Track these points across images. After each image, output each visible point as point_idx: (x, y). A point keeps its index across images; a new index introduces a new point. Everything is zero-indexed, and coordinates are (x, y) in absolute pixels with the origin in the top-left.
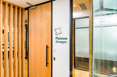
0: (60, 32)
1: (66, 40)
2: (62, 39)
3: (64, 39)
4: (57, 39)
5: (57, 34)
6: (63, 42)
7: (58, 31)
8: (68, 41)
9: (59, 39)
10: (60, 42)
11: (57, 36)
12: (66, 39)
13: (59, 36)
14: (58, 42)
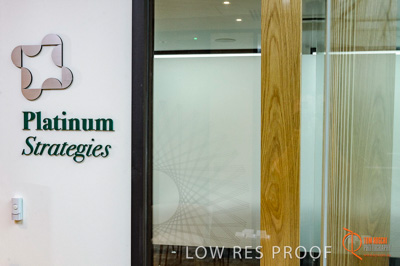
0: (57, 74)
1: (101, 138)
2: (74, 125)
3: (88, 125)
4: (33, 124)
5: (37, 85)
6: (80, 153)
7: (43, 68)
8: (121, 140)
9: (48, 127)
10: (58, 150)
11: (33, 107)
12: (106, 125)
13: (50, 105)
14: (41, 147)
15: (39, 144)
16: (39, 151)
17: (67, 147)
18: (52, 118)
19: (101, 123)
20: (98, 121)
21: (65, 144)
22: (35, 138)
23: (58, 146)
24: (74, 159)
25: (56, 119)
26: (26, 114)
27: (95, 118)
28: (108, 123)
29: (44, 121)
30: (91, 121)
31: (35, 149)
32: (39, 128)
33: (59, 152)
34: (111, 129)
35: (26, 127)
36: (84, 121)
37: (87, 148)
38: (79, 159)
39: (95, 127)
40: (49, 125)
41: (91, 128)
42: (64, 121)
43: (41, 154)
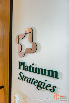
2: (37, 71)
4: (22, 67)
14: (24, 77)
15: (24, 76)
16: (24, 79)
17: (34, 81)
18: (29, 65)
19: (51, 72)
20: (49, 71)
21: (33, 79)
22: (22, 73)
23: (30, 79)
24: (37, 87)
25: (30, 66)
26: (20, 62)
27: (47, 69)
28: (54, 73)
29: (26, 67)
30: (45, 70)
31: (22, 78)
32: (24, 69)
33: (31, 82)
34: (56, 77)
35: (20, 68)
36: (42, 69)
37: (43, 84)
38: (39, 88)
39: (47, 74)
40: (28, 69)
41: (45, 74)
42: (33, 68)
43: (24, 80)
